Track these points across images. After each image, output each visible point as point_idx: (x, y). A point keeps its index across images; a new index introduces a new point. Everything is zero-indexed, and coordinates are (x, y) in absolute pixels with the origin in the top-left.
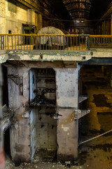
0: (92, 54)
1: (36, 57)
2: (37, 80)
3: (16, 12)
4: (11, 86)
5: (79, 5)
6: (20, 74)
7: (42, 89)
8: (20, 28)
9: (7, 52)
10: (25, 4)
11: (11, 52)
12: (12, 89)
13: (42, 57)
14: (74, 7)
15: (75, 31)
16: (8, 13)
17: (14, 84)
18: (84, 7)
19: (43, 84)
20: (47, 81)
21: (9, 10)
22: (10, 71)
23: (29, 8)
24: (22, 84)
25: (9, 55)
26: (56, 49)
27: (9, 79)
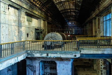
0: (81, 52)
1: (44, 55)
2: (44, 67)
3: (31, 22)
4: (28, 72)
5: (71, 13)
6: (34, 64)
7: (48, 74)
8: (34, 31)
9: (27, 52)
10: (37, 16)
11: (29, 52)
12: (29, 74)
13: (48, 55)
14: (68, 14)
15: (68, 32)
16: (27, 23)
17: (30, 71)
18: (74, 14)
19: (48, 70)
20: (51, 68)
21: (27, 21)
22: (28, 62)
23: (39, 18)
24: (35, 71)
25: (28, 53)
26: (57, 47)
27: (27, 67)
